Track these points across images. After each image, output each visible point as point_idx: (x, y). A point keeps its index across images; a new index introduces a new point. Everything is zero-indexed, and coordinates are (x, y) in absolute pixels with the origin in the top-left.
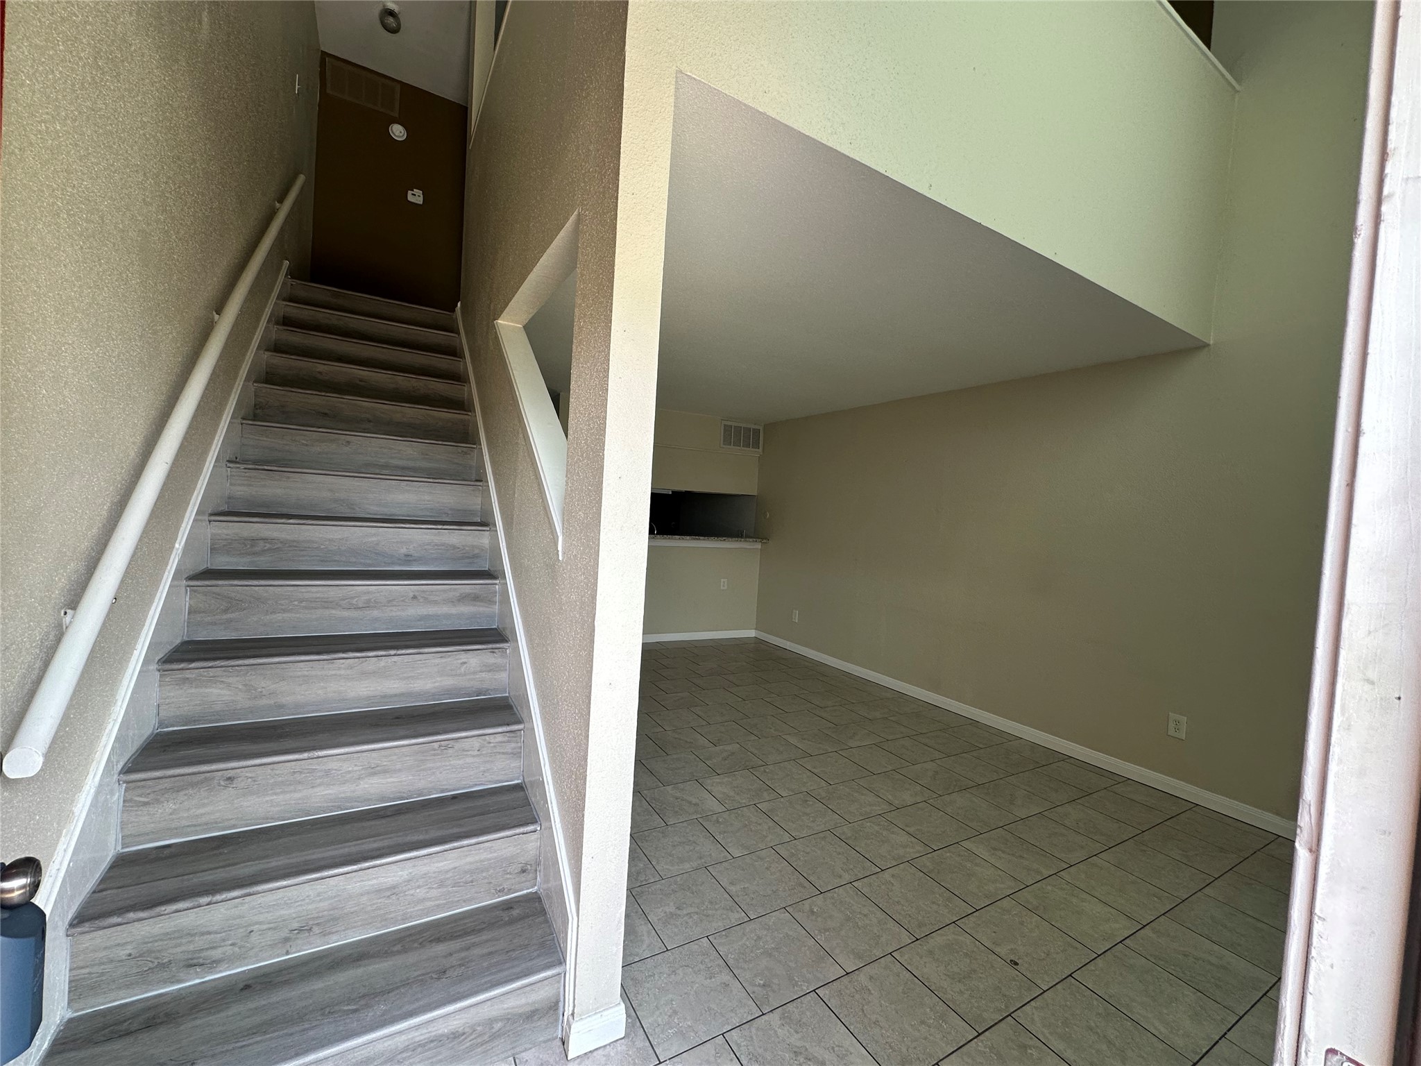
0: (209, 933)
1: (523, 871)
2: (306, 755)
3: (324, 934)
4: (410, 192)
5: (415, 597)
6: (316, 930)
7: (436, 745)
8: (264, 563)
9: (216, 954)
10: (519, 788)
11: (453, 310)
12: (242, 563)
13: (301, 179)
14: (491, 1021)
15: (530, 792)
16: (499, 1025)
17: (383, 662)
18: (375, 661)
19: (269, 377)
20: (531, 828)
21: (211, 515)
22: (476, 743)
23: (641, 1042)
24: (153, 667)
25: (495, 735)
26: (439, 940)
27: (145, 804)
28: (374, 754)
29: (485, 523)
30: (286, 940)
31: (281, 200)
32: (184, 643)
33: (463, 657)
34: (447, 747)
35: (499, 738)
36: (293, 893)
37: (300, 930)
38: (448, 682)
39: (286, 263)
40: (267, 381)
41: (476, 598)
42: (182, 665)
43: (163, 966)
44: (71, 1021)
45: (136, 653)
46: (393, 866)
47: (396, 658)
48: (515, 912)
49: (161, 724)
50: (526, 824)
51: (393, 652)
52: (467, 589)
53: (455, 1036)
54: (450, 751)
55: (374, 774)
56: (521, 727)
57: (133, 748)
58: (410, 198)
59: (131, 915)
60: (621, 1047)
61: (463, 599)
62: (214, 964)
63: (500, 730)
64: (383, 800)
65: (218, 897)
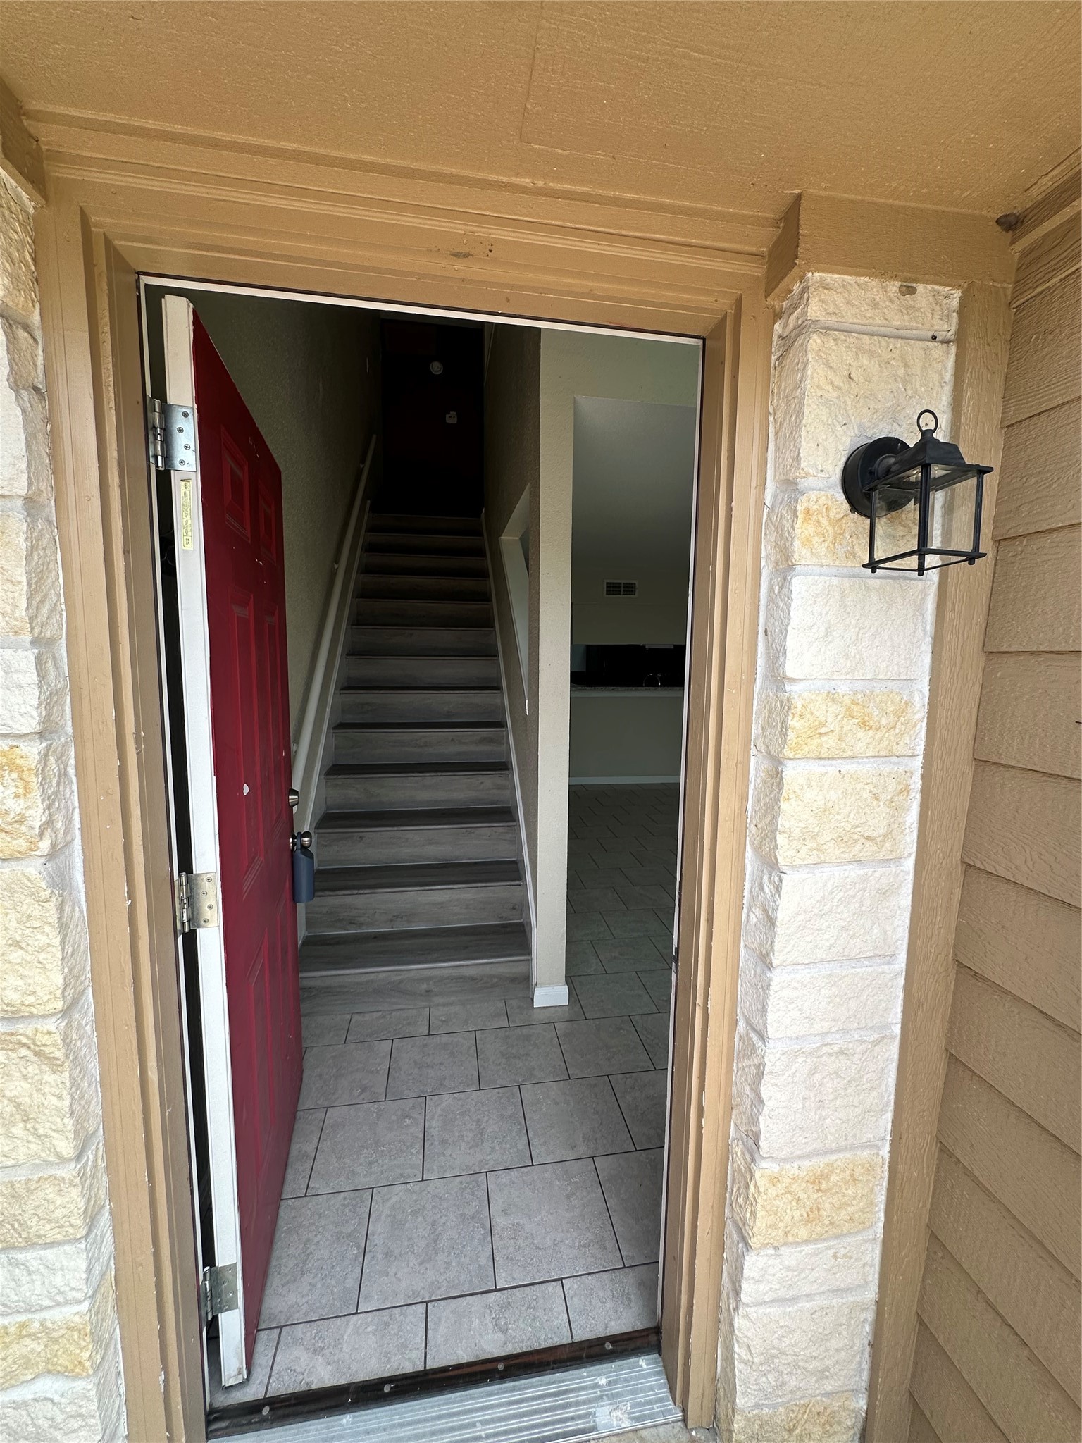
0: (357, 909)
1: (514, 908)
2: (395, 829)
3: (409, 922)
4: (447, 416)
5: (452, 740)
6: (405, 918)
7: (464, 830)
8: (368, 719)
9: (362, 920)
10: (514, 862)
11: (479, 516)
12: (358, 719)
13: (374, 437)
14: (491, 977)
15: (519, 865)
16: (496, 980)
17: (435, 780)
18: (430, 779)
19: (364, 593)
20: (517, 883)
21: (341, 690)
22: (487, 831)
23: (577, 1008)
24: (323, 777)
25: (498, 829)
26: (466, 934)
27: (326, 846)
28: (431, 832)
29: (498, 688)
30: (391, 921)
31: (363, 462)
32: (333, 765)
33: (481, 779)
34: (470, 832)
35: (501, 830)
36: (393, 896)
37: (398, 917)
38: (472, 794)
39: (369, 502)
40: (362, 597)
41: (490, 741)
42: (335, 777)
43: (340, 920)
44: (307, 936)
45: (316, 768)
46: (441, 892)
47: (441, 778)
48: (508, 929)
49: (328, 808)
50: (515, 880)
51: (439, 774)
52: (485, 735)
53: (472, 979)
54: (473, 835)
55: (430, 844)
56: (514, 824)
57: (319, 817)
58: (448, 421)
59: (327, 893)
60: (567, 1008)
61: (483, 741)
62: (361, 925)
63: (501, 824)
64: (436, 859)
65: (361, 892)
